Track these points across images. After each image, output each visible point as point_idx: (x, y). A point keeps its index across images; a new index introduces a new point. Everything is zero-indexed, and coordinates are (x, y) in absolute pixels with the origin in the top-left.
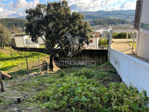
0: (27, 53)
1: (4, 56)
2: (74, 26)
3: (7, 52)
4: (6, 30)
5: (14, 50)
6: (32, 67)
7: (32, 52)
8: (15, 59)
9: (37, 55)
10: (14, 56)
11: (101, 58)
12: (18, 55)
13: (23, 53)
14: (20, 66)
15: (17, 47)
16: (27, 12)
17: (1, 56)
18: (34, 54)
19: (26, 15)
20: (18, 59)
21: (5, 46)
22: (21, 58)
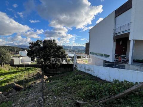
0: (23, 68)
1: (3, 72)
2: (60, 52)
3: (6, 68)
4: (8, 53)
5: (12, 66)
6: (29, 78)
7: (27, 68)
8: (14, 73)
9: (31, 69)
10: (12, 71)
11: (69, 68)
12: (15, 70)
13: (20, 68)
14: (18, 78)
15: (14, 64)
16: (30, 43)
17: (1, 71)
18: (29, 68)
19: (29, 45)
20: (17, 73)
21: (5, 64)
22: (19, 72)
